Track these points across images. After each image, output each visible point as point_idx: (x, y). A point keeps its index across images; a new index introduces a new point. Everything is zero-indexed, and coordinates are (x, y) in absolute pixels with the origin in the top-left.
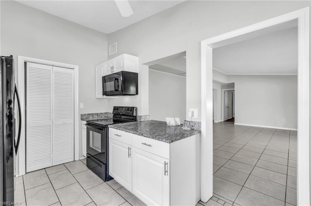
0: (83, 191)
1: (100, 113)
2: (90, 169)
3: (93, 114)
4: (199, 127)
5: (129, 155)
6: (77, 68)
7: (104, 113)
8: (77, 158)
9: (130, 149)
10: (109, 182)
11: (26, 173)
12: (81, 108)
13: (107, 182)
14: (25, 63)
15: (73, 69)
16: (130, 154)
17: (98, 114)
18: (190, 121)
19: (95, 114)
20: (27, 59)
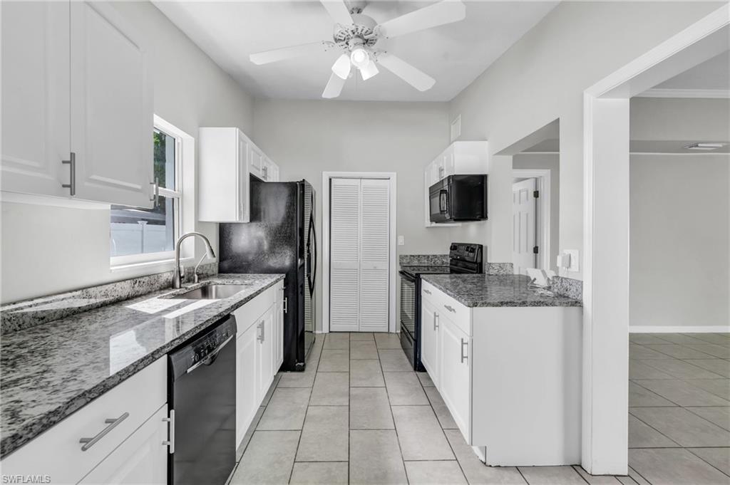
0: (380, 371)
1: (434, 256)
2: (404, 349)
3: (419, 256)
4: (578, 293)
5: (435, 326)
6: (393, 176)
7: (441, 256)
8: (393, 330)
9: (438, 316)
10: (420, 374)
11: (330, 332)
12: (399, 244)
13: (417, 373)
14: (330, 180)
15: (389, 179)
16: (437, 325)
17: (428, 257)
18: (562, 278)
19: (424, 256)
20: (332, 174)
